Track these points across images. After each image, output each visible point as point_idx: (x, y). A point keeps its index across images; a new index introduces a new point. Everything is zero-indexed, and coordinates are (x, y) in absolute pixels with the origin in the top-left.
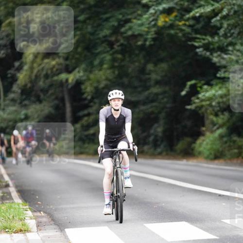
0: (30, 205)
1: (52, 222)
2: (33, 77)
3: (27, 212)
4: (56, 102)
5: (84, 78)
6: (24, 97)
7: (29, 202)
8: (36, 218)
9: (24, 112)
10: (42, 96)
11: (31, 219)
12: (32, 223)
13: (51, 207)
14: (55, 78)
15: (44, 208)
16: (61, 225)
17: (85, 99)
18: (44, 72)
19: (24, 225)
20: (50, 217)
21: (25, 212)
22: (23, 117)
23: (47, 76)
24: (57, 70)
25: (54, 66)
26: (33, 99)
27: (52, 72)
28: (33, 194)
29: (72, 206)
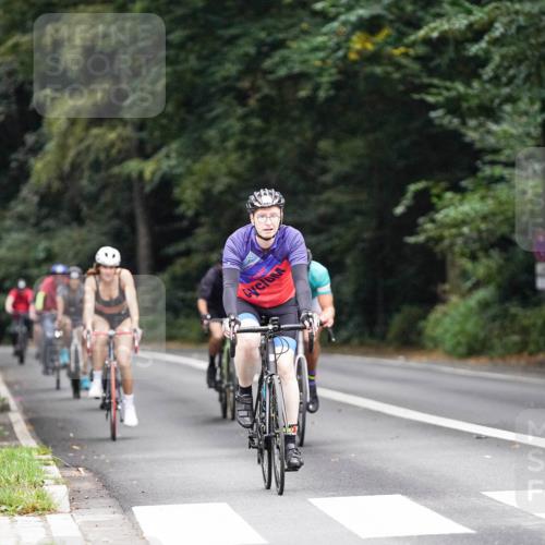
0: (54, 453)
1: (105, 492)
2: (66, 167)
3: (48, 468)
4: (116, 223)
5: (179, 170)
6: (45, 211)
7: (53, 447)
8: (68, 481)
9: (43, 244)
10: (85, 209)
11: (57, 483)
12: (59, 493)
13: (103, 457)
14: (116, 170)
15: (86, 459)
16: (123, 499)
17: (182, 217)
18: (92, 157)
19: (40, 496)
20: (100, 479)
21: (44, 468)
22: (42, 255)
23: (96, 166)
24: (119, 152)
25: (112, 145)
26: (64, 215)
27: (108, 156)
28: (62, 428)
29: (148, 456)
